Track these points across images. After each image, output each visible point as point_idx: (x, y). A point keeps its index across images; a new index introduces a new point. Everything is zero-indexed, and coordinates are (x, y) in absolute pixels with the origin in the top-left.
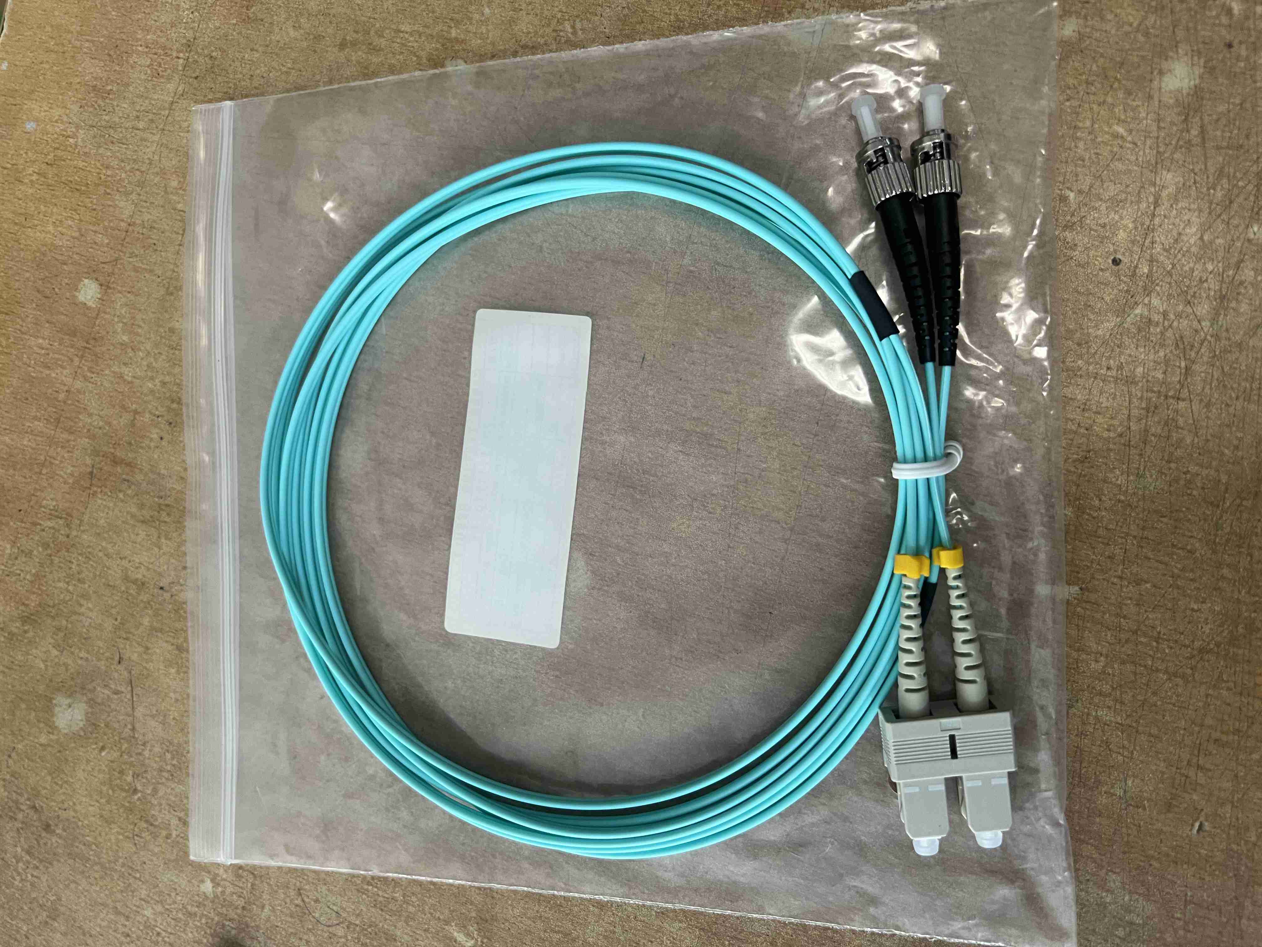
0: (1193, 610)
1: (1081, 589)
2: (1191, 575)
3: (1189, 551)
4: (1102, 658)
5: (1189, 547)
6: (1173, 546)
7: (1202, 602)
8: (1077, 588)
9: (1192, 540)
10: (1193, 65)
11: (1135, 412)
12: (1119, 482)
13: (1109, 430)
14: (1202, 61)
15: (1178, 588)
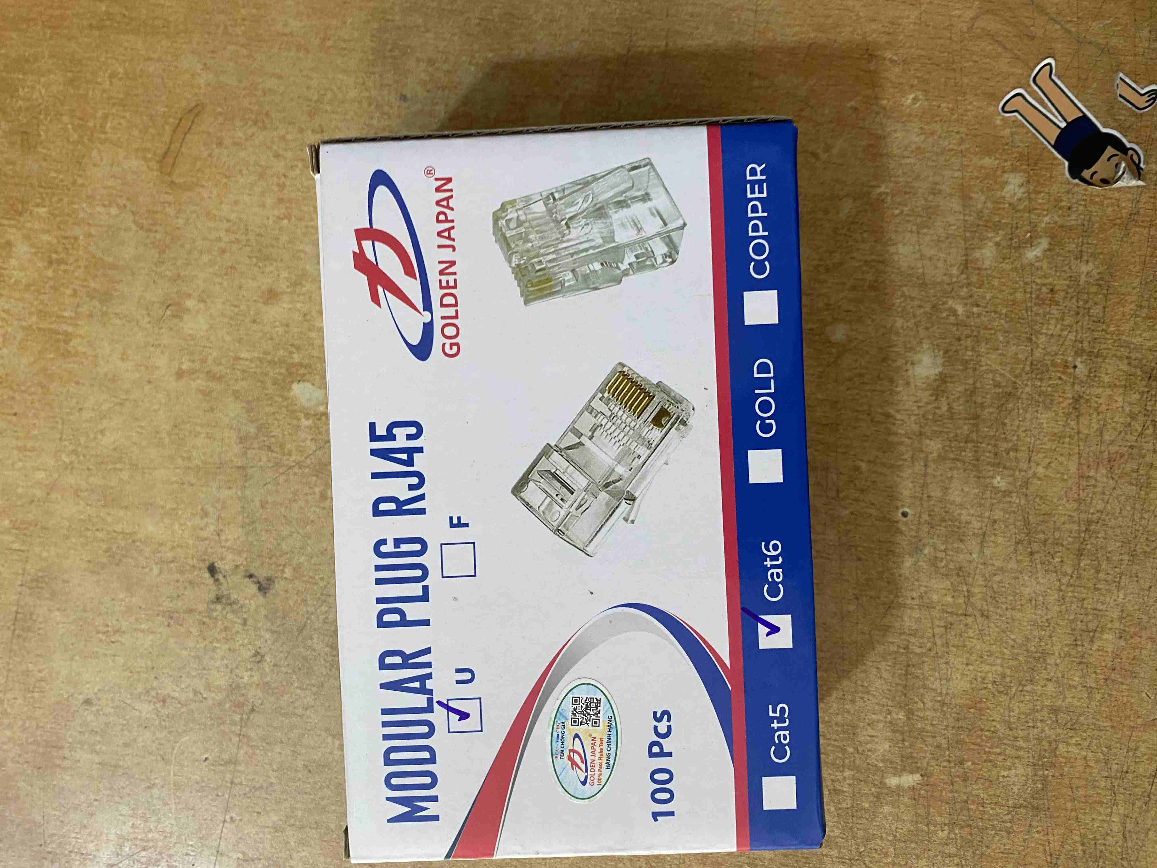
0: (1003, 776)
1: (921, 775)
2: (998, 750)
3: (993, 732)
4: (946, 828)
5: (992, 729)
6: (982, 730)
7: (1009, 769)
8: (918, 776)
9: (994, 723)
10: (935, 356)
11: (937, 630)
12: (934, 687)
13: (921, 647)
14: (941, 353)
15: (990, 761)
